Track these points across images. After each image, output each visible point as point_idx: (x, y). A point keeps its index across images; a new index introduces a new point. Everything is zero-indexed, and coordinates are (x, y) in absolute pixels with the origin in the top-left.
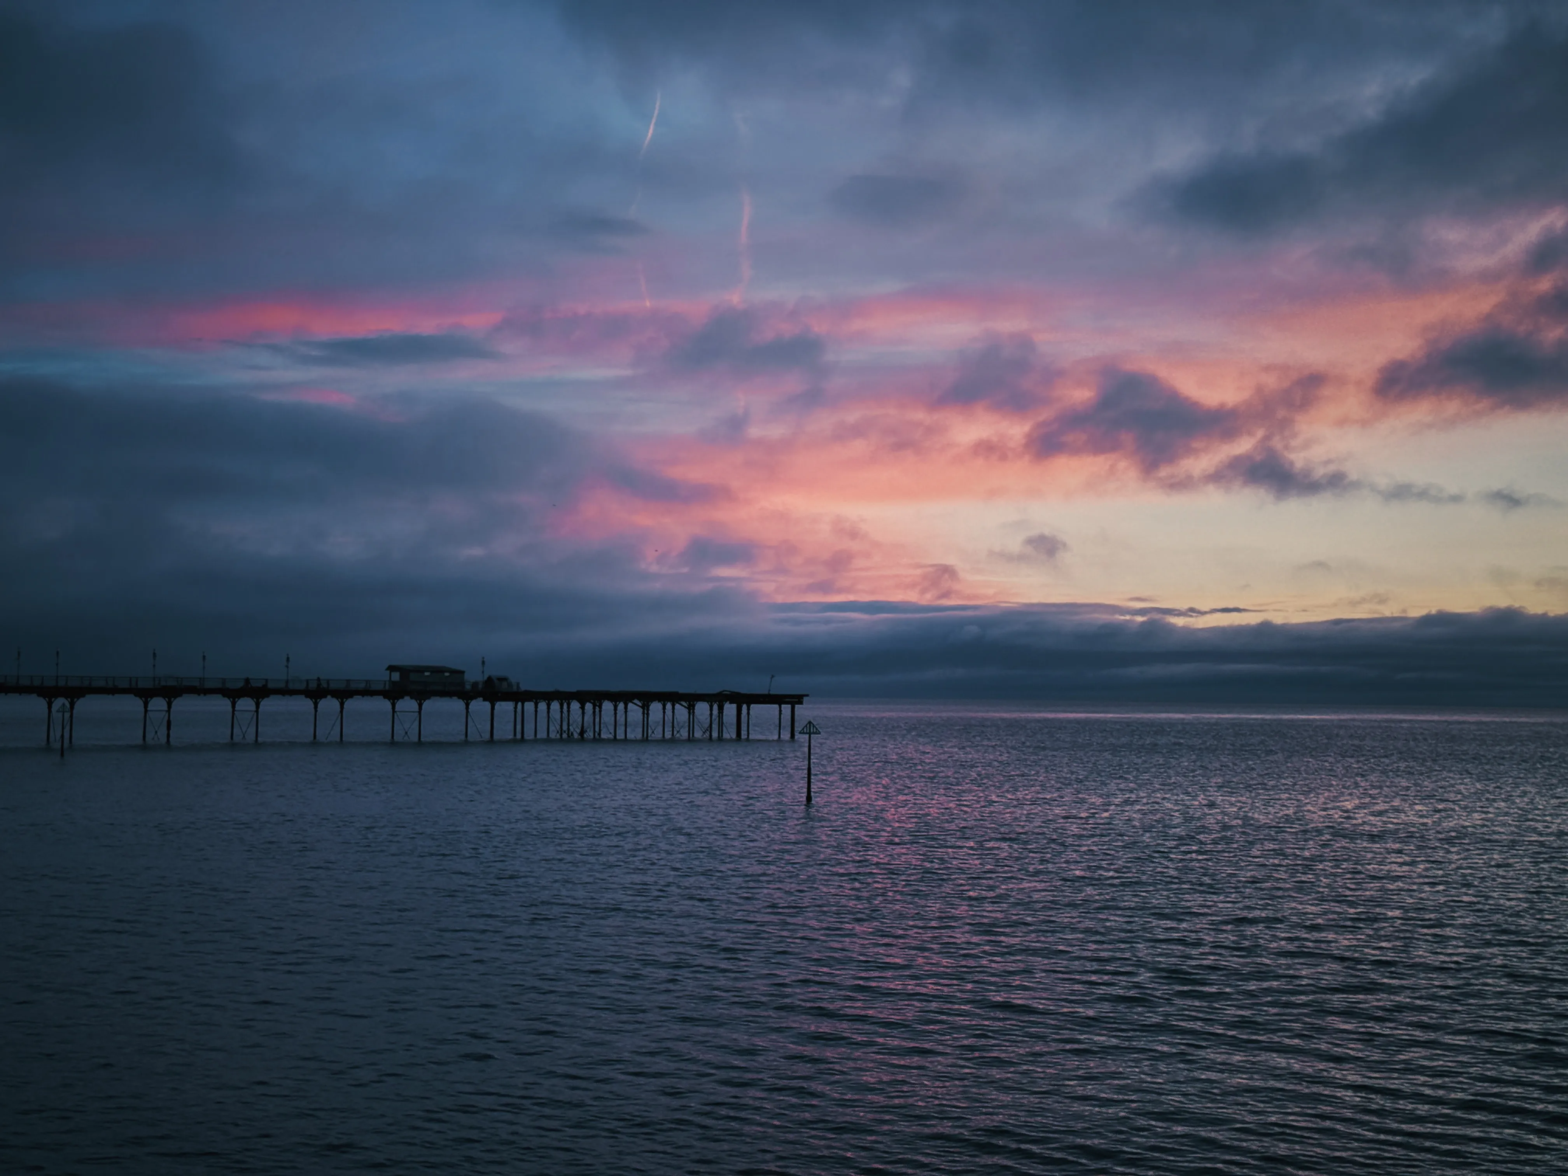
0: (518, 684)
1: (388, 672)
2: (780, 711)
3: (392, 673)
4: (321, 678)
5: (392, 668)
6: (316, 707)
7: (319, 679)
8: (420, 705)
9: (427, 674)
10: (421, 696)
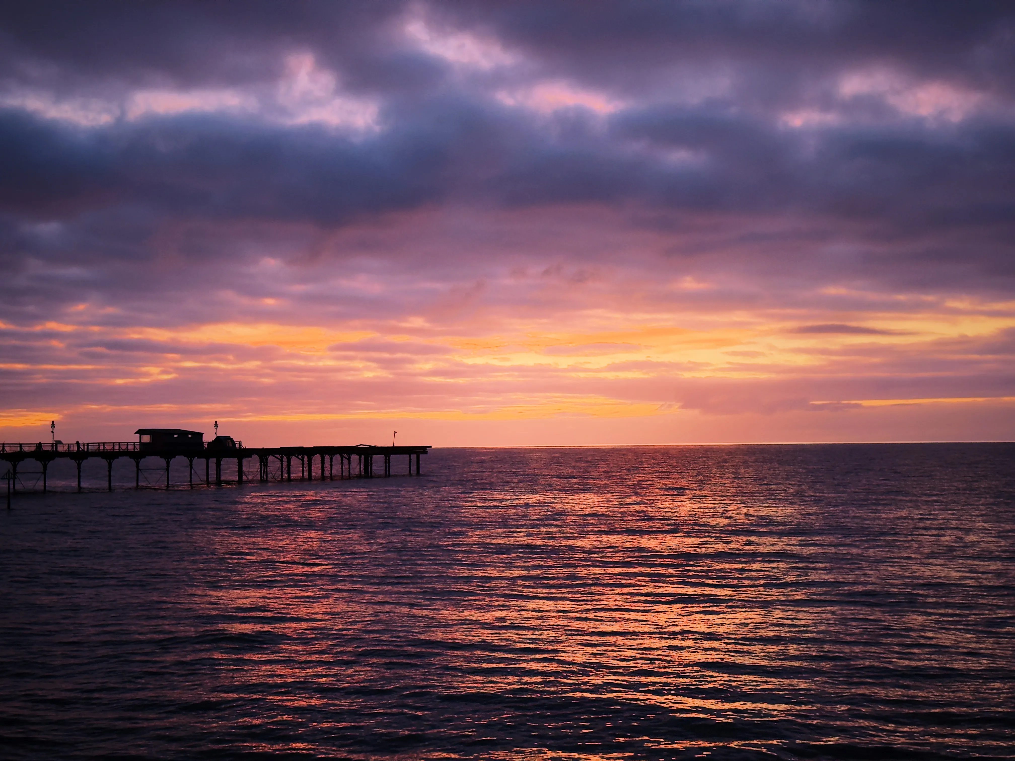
0: (240, 444)
1: (138, 435)
2: (410, 459)
3: (142, 436)
4: (80, 442)
5: (141, 432)
6: (79, 468)
7: (78, 443)
8: (168, 463)
9: (176, 436)
10: (168, 455)
